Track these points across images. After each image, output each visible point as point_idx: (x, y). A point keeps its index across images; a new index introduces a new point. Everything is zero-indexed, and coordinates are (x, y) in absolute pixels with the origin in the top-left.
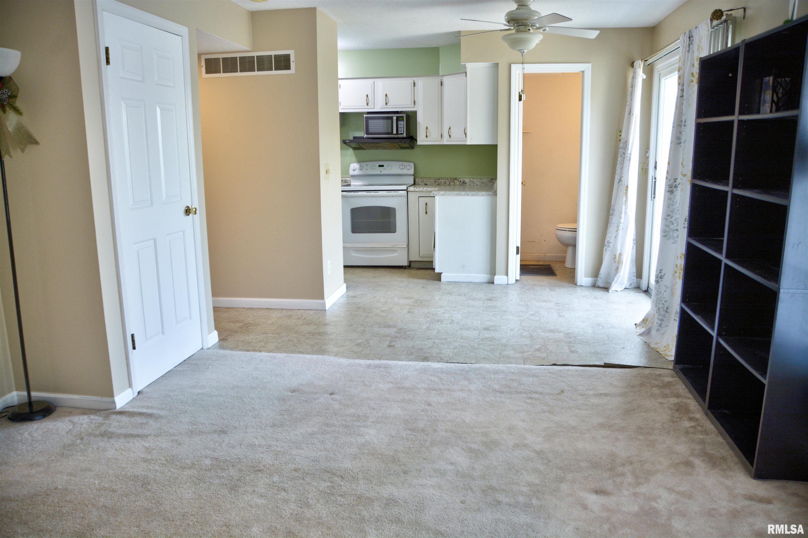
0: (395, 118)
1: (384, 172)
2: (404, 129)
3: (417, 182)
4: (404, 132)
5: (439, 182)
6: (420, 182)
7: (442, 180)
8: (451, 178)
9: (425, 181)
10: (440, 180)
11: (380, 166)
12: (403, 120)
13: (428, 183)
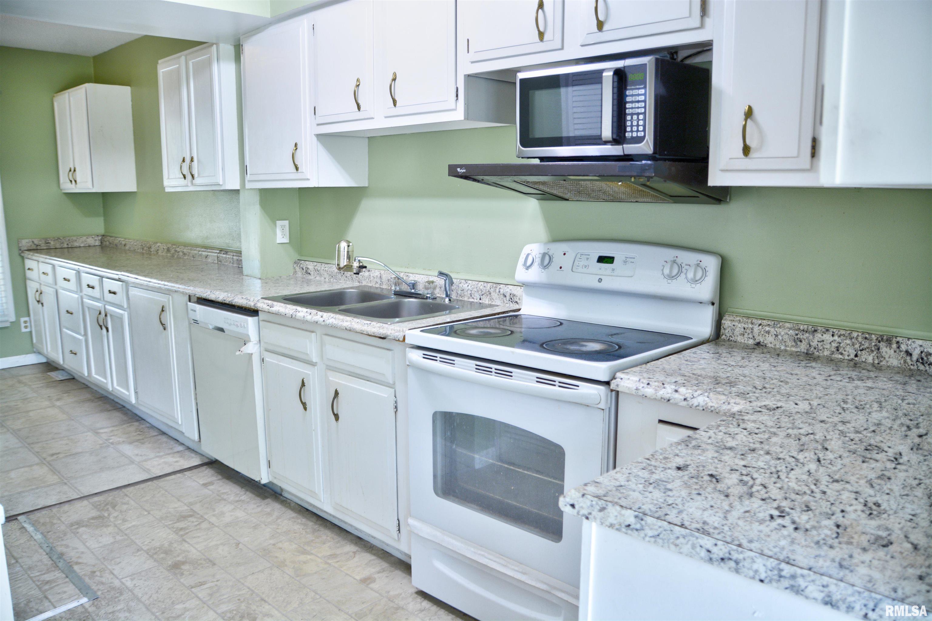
0: (608, 75)
1: (609, 283)
2: (644, 120)
3: (726, 333)
4: (644, 130)
5: (814, 343)
6: (738, 331)
7: (827, 337)
8: (866, 335)
9: (756, 329)
10: (818, 336)
11: (602, 259)
12: (643, 82)
13: (769, 340)
